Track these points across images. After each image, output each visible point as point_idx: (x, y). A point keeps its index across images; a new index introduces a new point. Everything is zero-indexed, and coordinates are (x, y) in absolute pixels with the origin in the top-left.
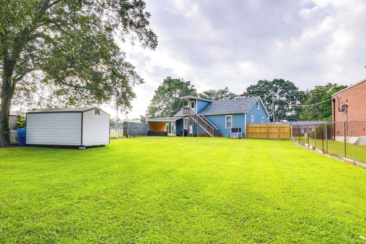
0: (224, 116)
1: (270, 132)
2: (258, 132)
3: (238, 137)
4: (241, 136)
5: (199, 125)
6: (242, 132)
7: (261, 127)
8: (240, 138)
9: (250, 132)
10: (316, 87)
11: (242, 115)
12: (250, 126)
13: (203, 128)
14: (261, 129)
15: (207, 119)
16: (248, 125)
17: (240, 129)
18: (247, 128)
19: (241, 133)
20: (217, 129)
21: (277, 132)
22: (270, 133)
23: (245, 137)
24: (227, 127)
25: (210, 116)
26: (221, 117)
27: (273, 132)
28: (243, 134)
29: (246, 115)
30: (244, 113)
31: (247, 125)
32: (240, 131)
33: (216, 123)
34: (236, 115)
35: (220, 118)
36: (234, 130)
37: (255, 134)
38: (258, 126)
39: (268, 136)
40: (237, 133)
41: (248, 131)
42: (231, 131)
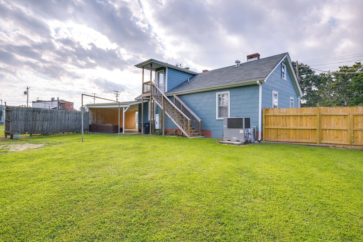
0: (212, 93)
1: (325, 127)
2: (292, 126)
3: (244, 141)
4: (251, 137)
5: (166, 112)
6: (253, 126)
7: (301, 116)
8: (247, 142)
9: (273, 127)
10: (340, 67)
11: (251, 88)
12: (271, 113)
13: (172, 119)
14: (301, 121)
15: (181, 102)
16: (267, 110)
17: (248, 121)
18: (265, 117)
19: (250, 130)
20: (199, 120)
21: (345, 128)
22: (326, 130)
23: (259, 139)
24: (220, 116)
25: (187, 96)
26: (208, 95)
27: (332, 128)
28: (256, 133)
29: (261, 88)
30: (258, 82)
31: (265, 110)
32: (248, 126)
33: (198, 109)
34: (238, 90)
35: (205, 98)
36: (234, 124)
37: (285, 132)
38: (291, 113)
39: (321, 138)
40: (241, 131)
41: (267, 124)
42: (225, 126)
